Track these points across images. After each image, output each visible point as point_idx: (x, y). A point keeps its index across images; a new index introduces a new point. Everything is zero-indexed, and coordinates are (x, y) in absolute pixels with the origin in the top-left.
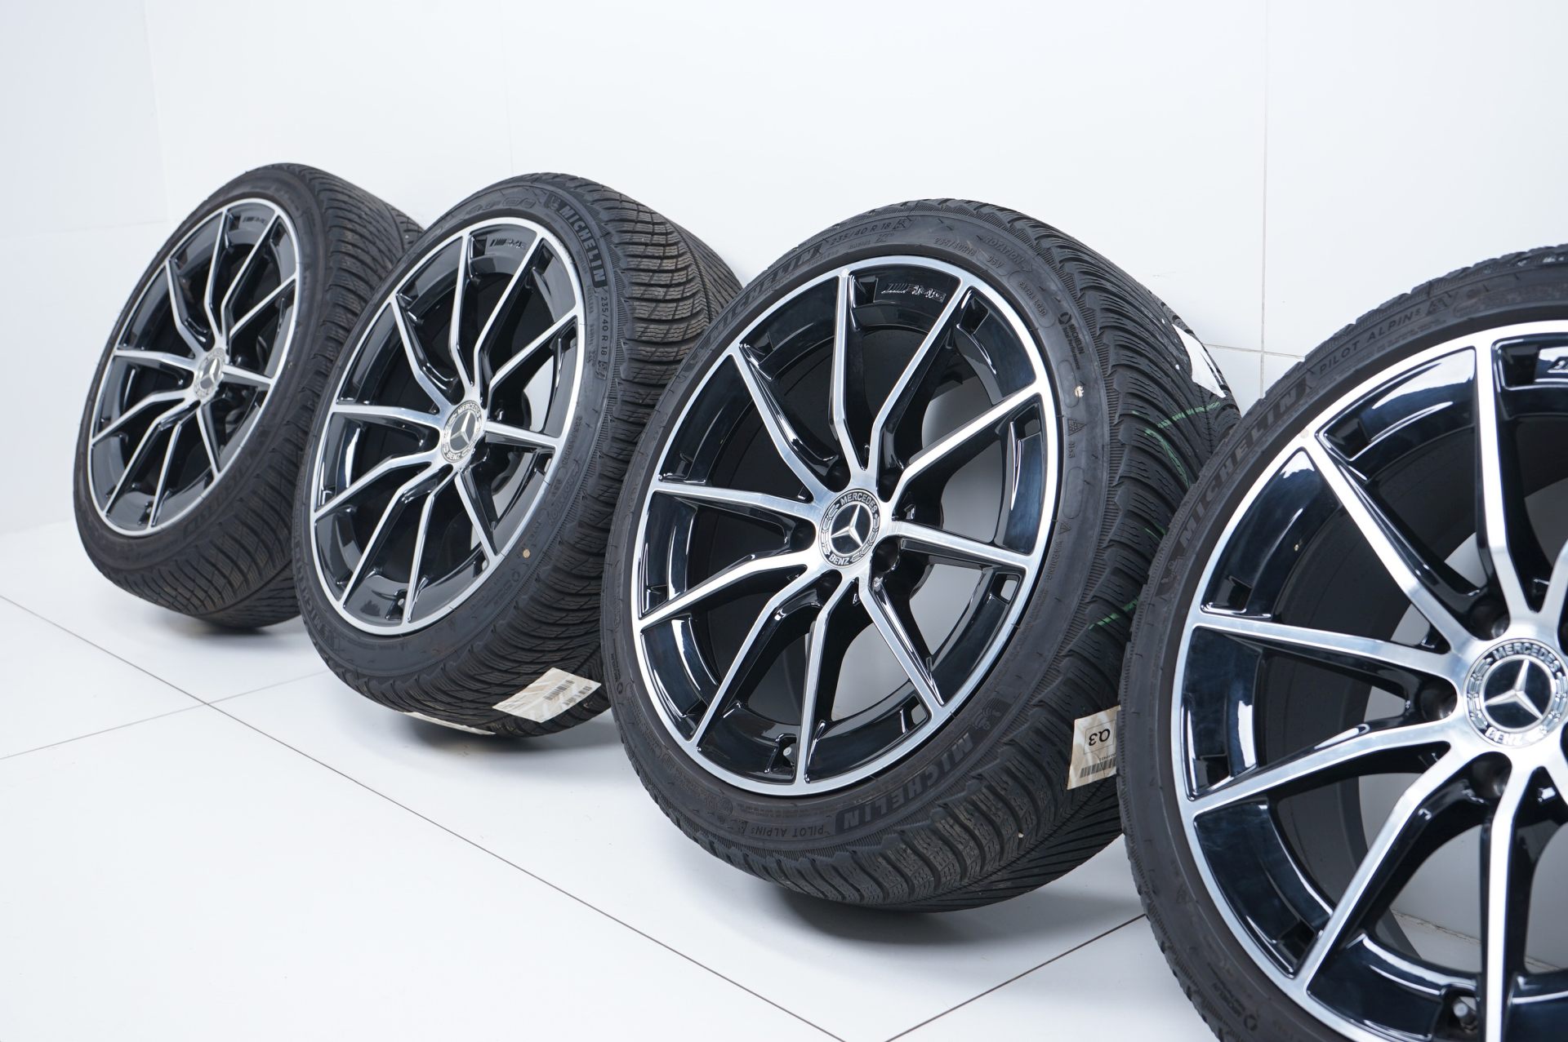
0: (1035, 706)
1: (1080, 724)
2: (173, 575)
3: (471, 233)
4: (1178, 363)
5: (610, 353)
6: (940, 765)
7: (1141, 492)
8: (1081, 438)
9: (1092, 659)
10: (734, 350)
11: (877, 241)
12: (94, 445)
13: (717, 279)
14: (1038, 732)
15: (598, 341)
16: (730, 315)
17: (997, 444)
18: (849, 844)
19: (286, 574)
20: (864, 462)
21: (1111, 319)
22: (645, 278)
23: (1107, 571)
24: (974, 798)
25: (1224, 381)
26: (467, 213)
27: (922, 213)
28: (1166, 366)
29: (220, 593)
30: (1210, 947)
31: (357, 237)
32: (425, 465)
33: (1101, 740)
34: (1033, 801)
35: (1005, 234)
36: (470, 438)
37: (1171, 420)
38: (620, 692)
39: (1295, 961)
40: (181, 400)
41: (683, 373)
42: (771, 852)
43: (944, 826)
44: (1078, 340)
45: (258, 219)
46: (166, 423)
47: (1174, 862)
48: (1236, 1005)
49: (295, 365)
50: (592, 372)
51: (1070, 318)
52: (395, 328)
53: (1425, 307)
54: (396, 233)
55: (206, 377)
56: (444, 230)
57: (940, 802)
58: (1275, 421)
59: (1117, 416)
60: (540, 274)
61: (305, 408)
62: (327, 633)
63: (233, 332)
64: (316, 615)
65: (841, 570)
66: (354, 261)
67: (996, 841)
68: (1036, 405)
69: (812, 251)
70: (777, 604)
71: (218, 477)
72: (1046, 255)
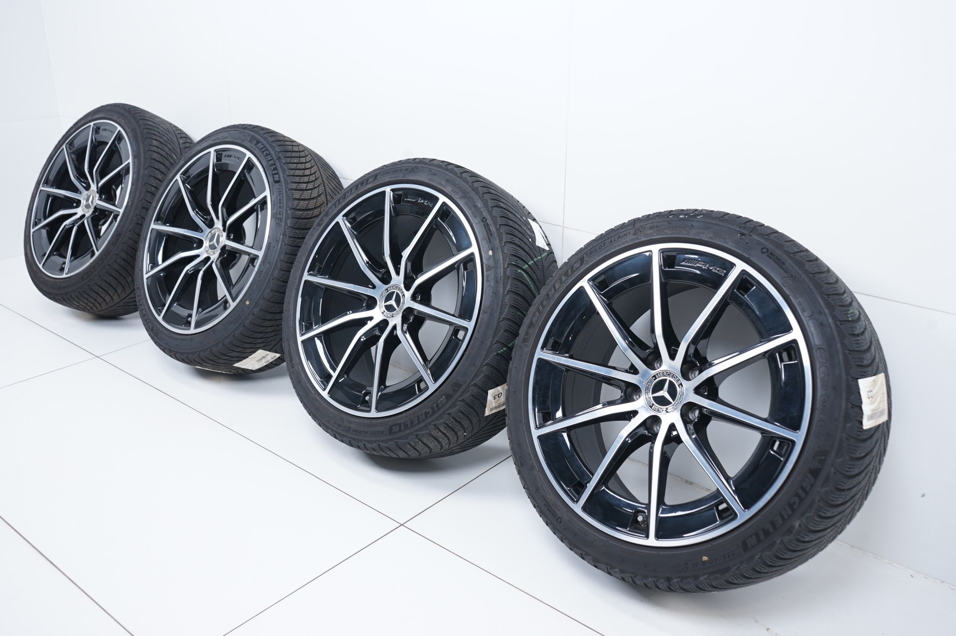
0: (472, 385)
1: (490, 392)
2: (78, 297)
3: (215, 151)
4: (531, 238)
5: (283, 215)
6: (433, 408)
7: (516, 297)
8: (492, 272)
9: (495, 366)
10: (340, 219)
11: (403, 177)
12: (33, 232)
13: (328, 176)
14: (473, 396)
15: (277, 209)
16: (337, 203)
17: (455, 271)
18: (395, 439)
19: (132, 295)
20: (398, 273)
21: (504, 221)
22: (297, 179)
23: (502, 330)
24: (447, 422)
25: (548, 241)
26: (212, 140)
27: (422, 166)
28: (526, 240)
29: (100, 304)
30: (543, 489)
31: (158, 143)
32: (197, 256)
33: (498, 397)
34: (471, 421)
35: (458, 179)
36: (218, 245)
37: (528, 265)
38: (293, 368)
39: (577, 496)
40: (75, 214)
41: (316, 227)
42: (361, 441)
43: (435, 433)
44: (490, 230)
45: (109, 130)
46: (69, 224)
47: (529, 454)
48: (553, 513)
49: (132, 204)
50: (275, 223)
51: (486, 220)
52: (179, 190)
53: (632, 231)
54: (176, 140)
55: (87, 203)
56: (201, 148)
57: (433, 423)
58: (572, 274)
59: (506, 264)
60: (249, 173)
61: (138, 224)
62: (155, 331)
63: (100, 184)
64: (149, 322)
65: (389, 320)
66: (157, 154)
67: (455, 437)
68: (472, 257)
69: (373, 177)
70: (362, 334)
71: (97, 253)
72: (475, 190)
